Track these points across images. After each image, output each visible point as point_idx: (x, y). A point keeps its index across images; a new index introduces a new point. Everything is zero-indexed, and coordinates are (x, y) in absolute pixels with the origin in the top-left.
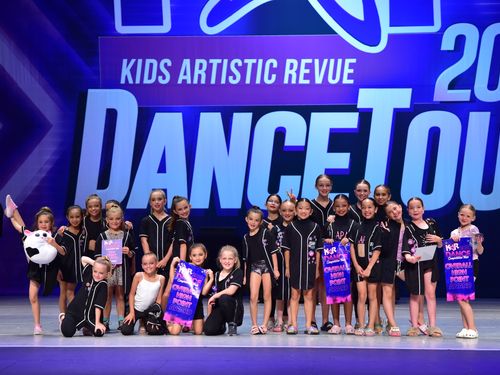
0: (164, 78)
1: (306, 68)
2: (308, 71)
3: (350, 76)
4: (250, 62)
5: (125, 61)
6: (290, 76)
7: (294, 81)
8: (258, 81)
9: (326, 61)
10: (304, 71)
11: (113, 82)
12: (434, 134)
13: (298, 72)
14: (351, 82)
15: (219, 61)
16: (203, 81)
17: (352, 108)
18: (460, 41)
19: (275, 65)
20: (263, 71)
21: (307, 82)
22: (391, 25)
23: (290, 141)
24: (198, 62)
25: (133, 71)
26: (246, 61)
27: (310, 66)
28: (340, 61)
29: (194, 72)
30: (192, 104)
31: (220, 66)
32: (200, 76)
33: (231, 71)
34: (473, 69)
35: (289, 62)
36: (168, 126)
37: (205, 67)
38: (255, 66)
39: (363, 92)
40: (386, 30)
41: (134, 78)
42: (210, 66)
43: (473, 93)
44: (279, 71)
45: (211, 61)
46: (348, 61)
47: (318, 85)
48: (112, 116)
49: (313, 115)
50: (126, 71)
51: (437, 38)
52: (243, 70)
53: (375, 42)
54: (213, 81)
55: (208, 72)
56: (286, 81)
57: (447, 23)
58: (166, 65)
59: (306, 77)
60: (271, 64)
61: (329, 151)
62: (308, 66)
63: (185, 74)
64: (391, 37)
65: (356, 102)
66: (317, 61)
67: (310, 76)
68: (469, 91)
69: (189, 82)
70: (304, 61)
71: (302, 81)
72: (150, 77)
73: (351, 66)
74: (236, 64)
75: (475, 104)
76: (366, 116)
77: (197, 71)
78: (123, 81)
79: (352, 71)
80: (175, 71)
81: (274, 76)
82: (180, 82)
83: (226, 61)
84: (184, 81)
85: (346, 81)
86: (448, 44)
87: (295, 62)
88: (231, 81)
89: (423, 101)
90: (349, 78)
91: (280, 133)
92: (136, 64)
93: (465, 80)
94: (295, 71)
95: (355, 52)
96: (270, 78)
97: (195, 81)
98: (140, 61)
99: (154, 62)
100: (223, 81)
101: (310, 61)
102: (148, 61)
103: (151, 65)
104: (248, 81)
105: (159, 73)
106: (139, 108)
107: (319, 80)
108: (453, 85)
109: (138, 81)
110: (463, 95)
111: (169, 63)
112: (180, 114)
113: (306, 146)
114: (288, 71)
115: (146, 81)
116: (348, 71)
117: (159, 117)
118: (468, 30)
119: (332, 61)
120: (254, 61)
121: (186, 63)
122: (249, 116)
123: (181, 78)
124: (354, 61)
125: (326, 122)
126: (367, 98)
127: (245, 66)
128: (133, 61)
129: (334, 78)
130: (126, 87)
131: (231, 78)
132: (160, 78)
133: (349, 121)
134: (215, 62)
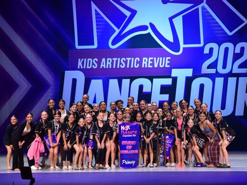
0: (95, 66)
1: (151, 61)
2: (151, 62)
3: (168, 64)
4: (129, 59)
5: (79, 60)
6: (145, 64)
7: (146, 66)
8: (132, 67)
9: (159, 58)
10: (150, 62)
11: (75, 68)
12: (202, 87)
13: (148, 63)
14: (169, 66)
15: (117, 59)
16: (110, 67)
17: (169, 77)
18: (211, 50)
19: (139, 60)
20: (134, 63)
21: (151, 66)
22: (184, 44)
23: (145, 90)
24: (108, 59)
25: (83, 63)
26: (127, 59)
27: (152, 60)
28: (164, 58)
29: (107, 63)
30: (106, 76)
31: (117, 61)
32: (109, 65)
33: (121, 63)
34: (217, 61)
35: (144, 59)
36: (97, 85)
37: (111, 62)
38: (131, 61)
39: (173, 70)
40: (182, 46)
41: (83, 66)
42: (113, 61)
43: (217, 70)
44: (140, 63)
45: (113, 59)
46: (167, 58)
47: (156, 68)
48: (74, 81)
49: (154, 79)
50: (80, 64)
51: (202, 49)
52: (126, 62)
53: (178, 51)
54: (114, 67)
55: (112, 63)
56: (143, 66)
57: (206, 43)
58: (95, 61)
59: (151, 64)
60: (137, 60)
61: (161, 94)
62: (151, 60)
63: (103, 64)
64: (184, 48)
65: (171, 74)
66: (155, 58)
67: (153, 64)
68: (215, 69)
69: (105, 67)
70: (150, 59)
71: (149, 66)
72: (89, 66)
73: (169, 60)
74: (123, 60)
75: (218, 75)
76: (175, 80)
77: (108, 63)
78: (79, 68)
79: (169, 62)
80: (99, 63)
81: (138, 65)
82: (101, 67)
83: (119, 59)
84: (103, 67)
85: (167, 66)
86: (206, 51)
87: (146, 59)
88: (122, 67)
89: (197, 74)
90: (168, 65)
91: (141, 87)
92: (84, 61)
93: (214, 65)
94: (147, 62)
95: (170, 55)
96: (137, 65)
97: (107, 67)
98: (85, 60)
99: (91, 60)
100: (118, 67)
101: (152, 58)
102: (89, 60)
103: (90, 61)
104: (128, 67)
105: (93, 64)
106: (85, 78)
107: (156, 66)
108: (209, 67)
109: (85, 68)
110: (213, 71)
111: (97, 60)
112: (101, 80)
113: (151, 92)
114: (144, 63)
115: (88, 67)
116: (167, 62)
117: (93, 81)
118: (214, 46)
119: (161, 58)
120: (130, 59)
121: (104, 60)
122: (129, 80)
123: (102, 65)
124: (170, 58)
125: (159, 82)
126: (175, 72)
127: (127, 60)
128: (83, 59)
129: (162, 65)
130: (80, 70)
131: (121, 65)
132: (93, 66)
133: (168, 82)
134: (115, 59)
